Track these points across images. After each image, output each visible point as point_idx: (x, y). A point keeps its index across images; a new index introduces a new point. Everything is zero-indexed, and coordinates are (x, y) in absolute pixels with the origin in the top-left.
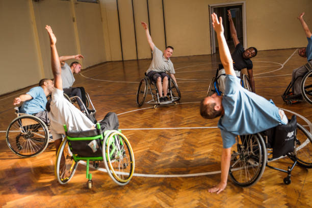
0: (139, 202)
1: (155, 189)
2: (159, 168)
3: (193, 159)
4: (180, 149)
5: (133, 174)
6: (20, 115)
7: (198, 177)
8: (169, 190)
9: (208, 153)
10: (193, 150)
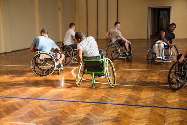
0: (123, 93)
1: (129, 90)
2: (129, 83)
3: (147, 81)
4: (139, 77)
5: (115, 84)
6: (39, 52)
7: (152, 87)
8: (137, 90)
9: (156, 79)
10: (147, 78)
